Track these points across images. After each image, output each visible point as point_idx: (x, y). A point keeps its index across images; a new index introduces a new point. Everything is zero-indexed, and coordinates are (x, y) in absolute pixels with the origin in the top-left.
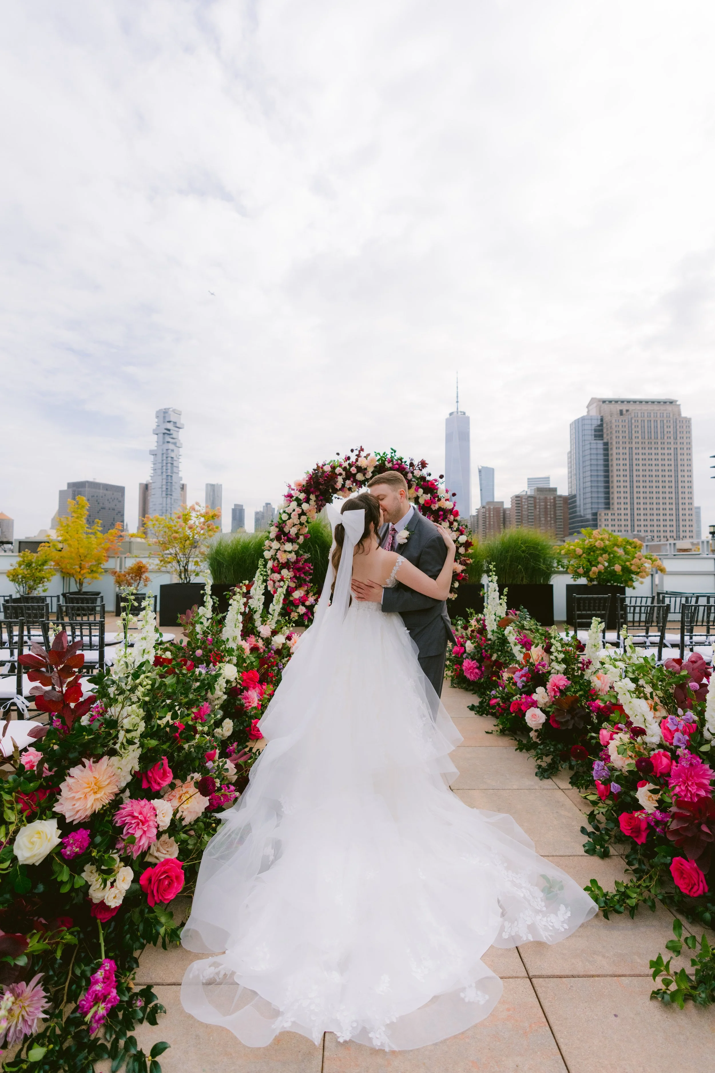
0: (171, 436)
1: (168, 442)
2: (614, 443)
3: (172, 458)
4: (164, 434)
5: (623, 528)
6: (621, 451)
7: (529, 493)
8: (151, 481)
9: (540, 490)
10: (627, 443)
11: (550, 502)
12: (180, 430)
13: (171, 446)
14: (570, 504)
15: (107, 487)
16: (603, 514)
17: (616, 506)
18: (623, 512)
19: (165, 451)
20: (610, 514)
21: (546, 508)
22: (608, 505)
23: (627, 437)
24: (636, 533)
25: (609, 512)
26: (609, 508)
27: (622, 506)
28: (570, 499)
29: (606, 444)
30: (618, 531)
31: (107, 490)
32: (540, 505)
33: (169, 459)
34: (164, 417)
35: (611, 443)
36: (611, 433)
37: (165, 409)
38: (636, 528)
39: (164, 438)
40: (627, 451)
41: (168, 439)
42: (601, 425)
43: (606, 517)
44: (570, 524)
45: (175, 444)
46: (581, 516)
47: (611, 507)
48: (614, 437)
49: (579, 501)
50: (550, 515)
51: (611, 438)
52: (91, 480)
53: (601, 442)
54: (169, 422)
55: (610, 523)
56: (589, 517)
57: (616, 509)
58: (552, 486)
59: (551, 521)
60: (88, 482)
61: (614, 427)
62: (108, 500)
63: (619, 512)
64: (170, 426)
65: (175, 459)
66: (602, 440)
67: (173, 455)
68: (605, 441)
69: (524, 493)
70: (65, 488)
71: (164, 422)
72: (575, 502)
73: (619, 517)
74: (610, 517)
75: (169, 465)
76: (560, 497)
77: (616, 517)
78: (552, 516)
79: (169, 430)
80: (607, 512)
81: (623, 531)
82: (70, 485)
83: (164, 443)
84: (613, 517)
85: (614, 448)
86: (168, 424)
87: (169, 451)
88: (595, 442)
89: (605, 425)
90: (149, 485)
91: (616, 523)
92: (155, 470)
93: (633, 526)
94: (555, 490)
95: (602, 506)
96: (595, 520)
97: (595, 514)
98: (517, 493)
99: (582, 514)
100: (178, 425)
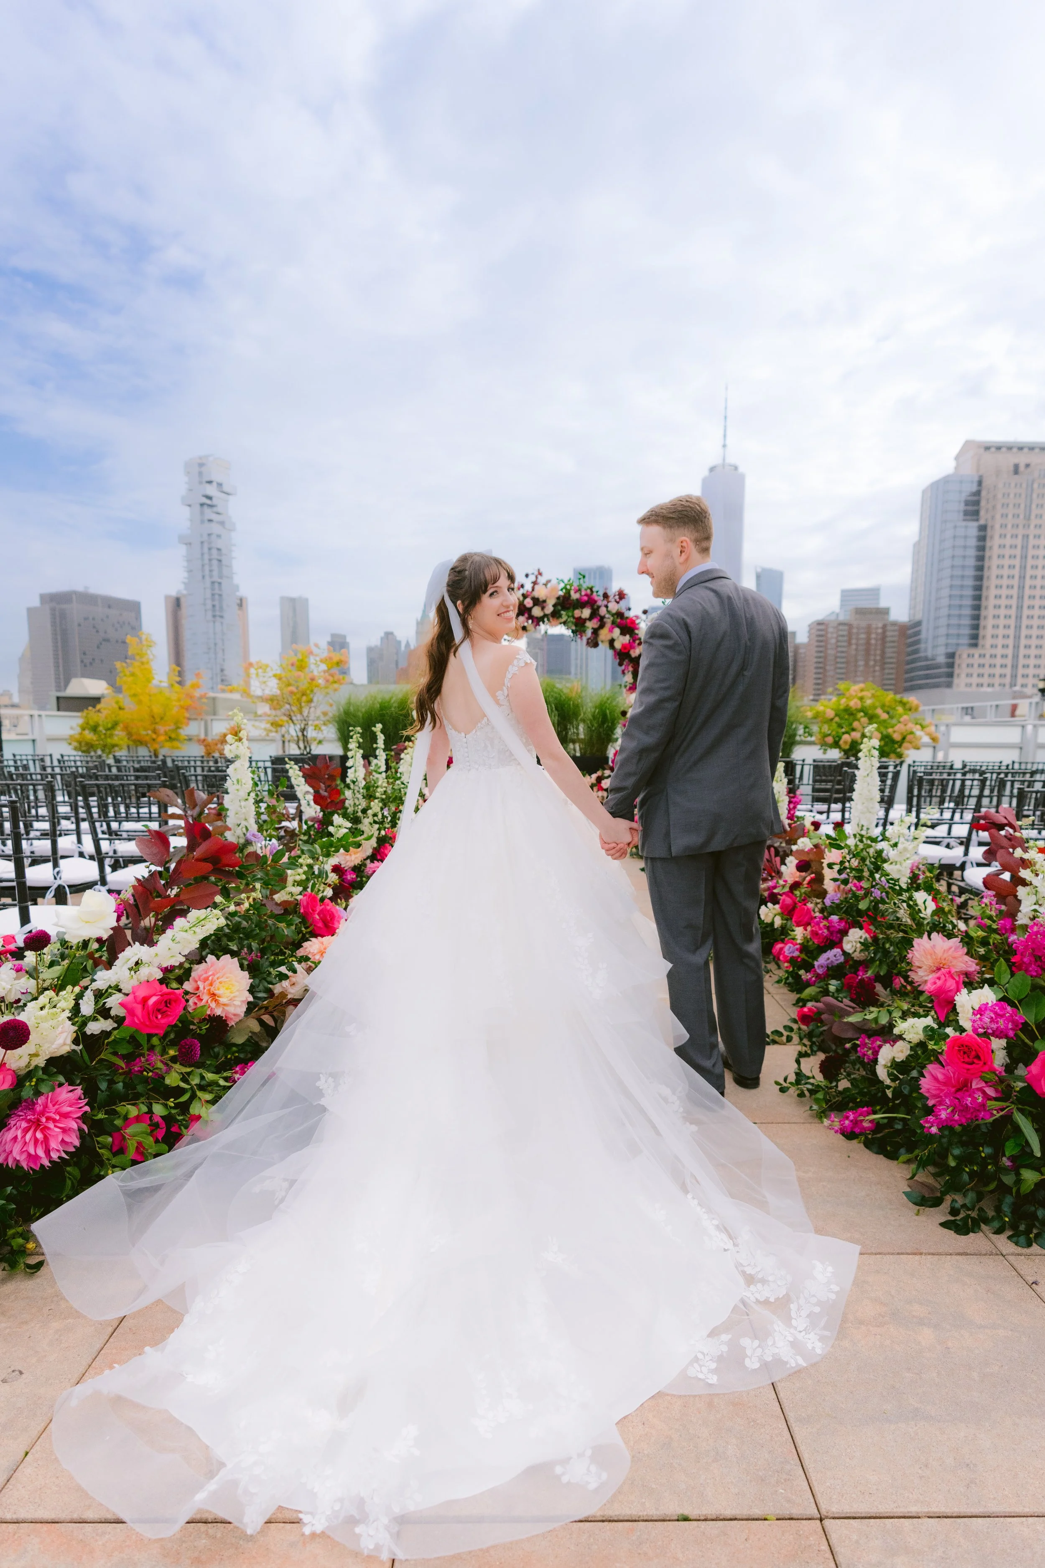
0: (215, 509)
1: (210, 521)
2: (997, 526)
3: (219, 550)
4: (202, 505)
5: (997, 681)
6: (1008, 541)
7: (842, 618)
8: (185, 592)
9: (860, 612)
10: (1021, 527)
11: (877, 634)
12: (230, 497)
13: (215, 528)
14: (910, 637)
15: (110, 603)
16: (965, 656)
17: (989, 641)
18: (999, 651)
19: (205, 538)
20: (976, 656)
21: (868, 643)
22: (975, 640)
23: (1022, 516)
24: (1017, 688)
25: (976, 652)
26: (975, 645)
27: (1000, 642)
28: (909, 629)
29: (983, 528)
30: (989, 685)
31: (109, 607)
32: (858, 639)
33: (214, 552)
34: (200, 474)
35: (992, 527)
36: (994, 507)
37: (200, 458)
38: (1020, 681)
39: (202, 513)
40: (1019, 542)
41: (209, 513)
42: (978, 493)
43: (970, 661)
44: (906, 673)
45: (222, 523)
46: (926, 659)
47: (981, 642)
48: (998, 516)
49: (926, 633)
50: (875, 655)
51: (993, 518)
52: (80, 588)
53: (975, 524)
54: (210, 482)
55: (976, 671)
56: (941, 659)
57: (988, 645)
58: (883, 604)
59: (874, 666)
60: (75, 593)
61: (1000, 496)
62: (113, 625)
63: (993, 651)
64: (211, 490)
65: (224, 551)
66: (977, 520)
67: (219, 544)
68: (982, 522)
69: (833, 618)
70: (36, 602)
71: (201, 483)
72: (918, 633)
73: (993, 661)
74: (976, 661)
75: (215, 563)
76: (894, 624)
77: (987, 661)
78: (878, 658)
79: (210, 498)
80: (972, 651)
81: (996, 685)
82: (44, 598)
83: (202, 522)
84: (982, 661)
85: (996, 537)
86: (208, 486)
87: (213, 537)
88: (964, 523)
89: (984, 493)
90: (183, 601)
91: (987, 671)
92: (190, 571)
93: (1014, 676)
94: (886, 611)
95: (965, 641)
96: (951, 665)
97: (952, 656)
98: (820, 617)
99: (929, 654)
100: (225, 489)
